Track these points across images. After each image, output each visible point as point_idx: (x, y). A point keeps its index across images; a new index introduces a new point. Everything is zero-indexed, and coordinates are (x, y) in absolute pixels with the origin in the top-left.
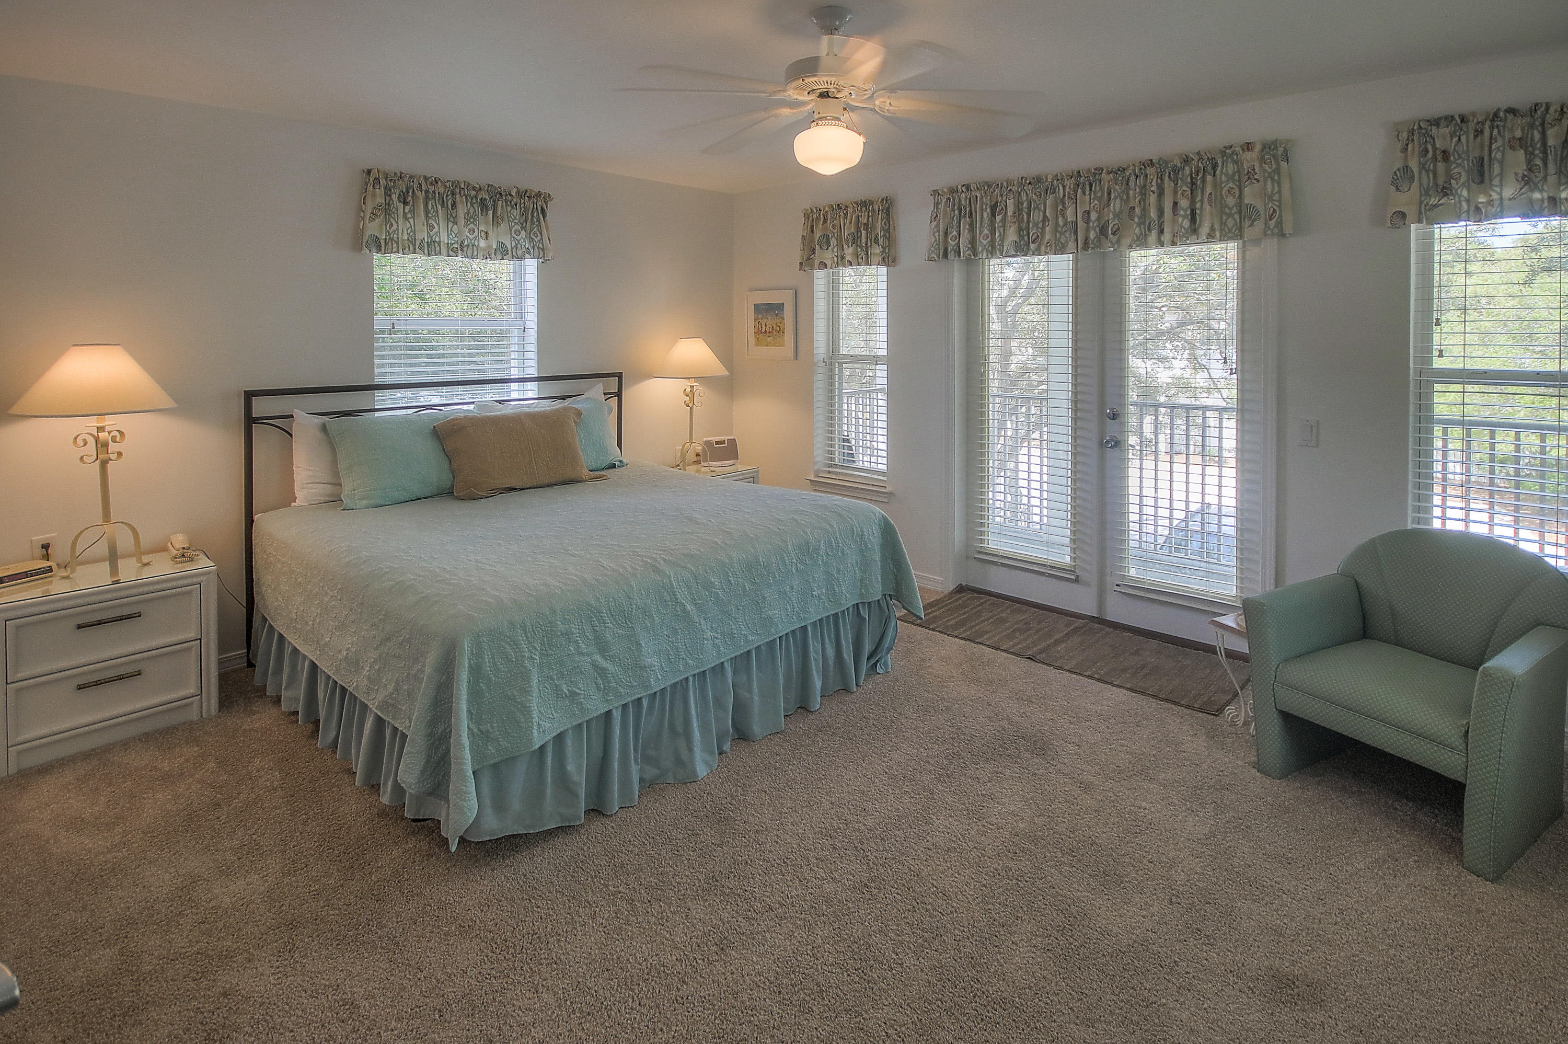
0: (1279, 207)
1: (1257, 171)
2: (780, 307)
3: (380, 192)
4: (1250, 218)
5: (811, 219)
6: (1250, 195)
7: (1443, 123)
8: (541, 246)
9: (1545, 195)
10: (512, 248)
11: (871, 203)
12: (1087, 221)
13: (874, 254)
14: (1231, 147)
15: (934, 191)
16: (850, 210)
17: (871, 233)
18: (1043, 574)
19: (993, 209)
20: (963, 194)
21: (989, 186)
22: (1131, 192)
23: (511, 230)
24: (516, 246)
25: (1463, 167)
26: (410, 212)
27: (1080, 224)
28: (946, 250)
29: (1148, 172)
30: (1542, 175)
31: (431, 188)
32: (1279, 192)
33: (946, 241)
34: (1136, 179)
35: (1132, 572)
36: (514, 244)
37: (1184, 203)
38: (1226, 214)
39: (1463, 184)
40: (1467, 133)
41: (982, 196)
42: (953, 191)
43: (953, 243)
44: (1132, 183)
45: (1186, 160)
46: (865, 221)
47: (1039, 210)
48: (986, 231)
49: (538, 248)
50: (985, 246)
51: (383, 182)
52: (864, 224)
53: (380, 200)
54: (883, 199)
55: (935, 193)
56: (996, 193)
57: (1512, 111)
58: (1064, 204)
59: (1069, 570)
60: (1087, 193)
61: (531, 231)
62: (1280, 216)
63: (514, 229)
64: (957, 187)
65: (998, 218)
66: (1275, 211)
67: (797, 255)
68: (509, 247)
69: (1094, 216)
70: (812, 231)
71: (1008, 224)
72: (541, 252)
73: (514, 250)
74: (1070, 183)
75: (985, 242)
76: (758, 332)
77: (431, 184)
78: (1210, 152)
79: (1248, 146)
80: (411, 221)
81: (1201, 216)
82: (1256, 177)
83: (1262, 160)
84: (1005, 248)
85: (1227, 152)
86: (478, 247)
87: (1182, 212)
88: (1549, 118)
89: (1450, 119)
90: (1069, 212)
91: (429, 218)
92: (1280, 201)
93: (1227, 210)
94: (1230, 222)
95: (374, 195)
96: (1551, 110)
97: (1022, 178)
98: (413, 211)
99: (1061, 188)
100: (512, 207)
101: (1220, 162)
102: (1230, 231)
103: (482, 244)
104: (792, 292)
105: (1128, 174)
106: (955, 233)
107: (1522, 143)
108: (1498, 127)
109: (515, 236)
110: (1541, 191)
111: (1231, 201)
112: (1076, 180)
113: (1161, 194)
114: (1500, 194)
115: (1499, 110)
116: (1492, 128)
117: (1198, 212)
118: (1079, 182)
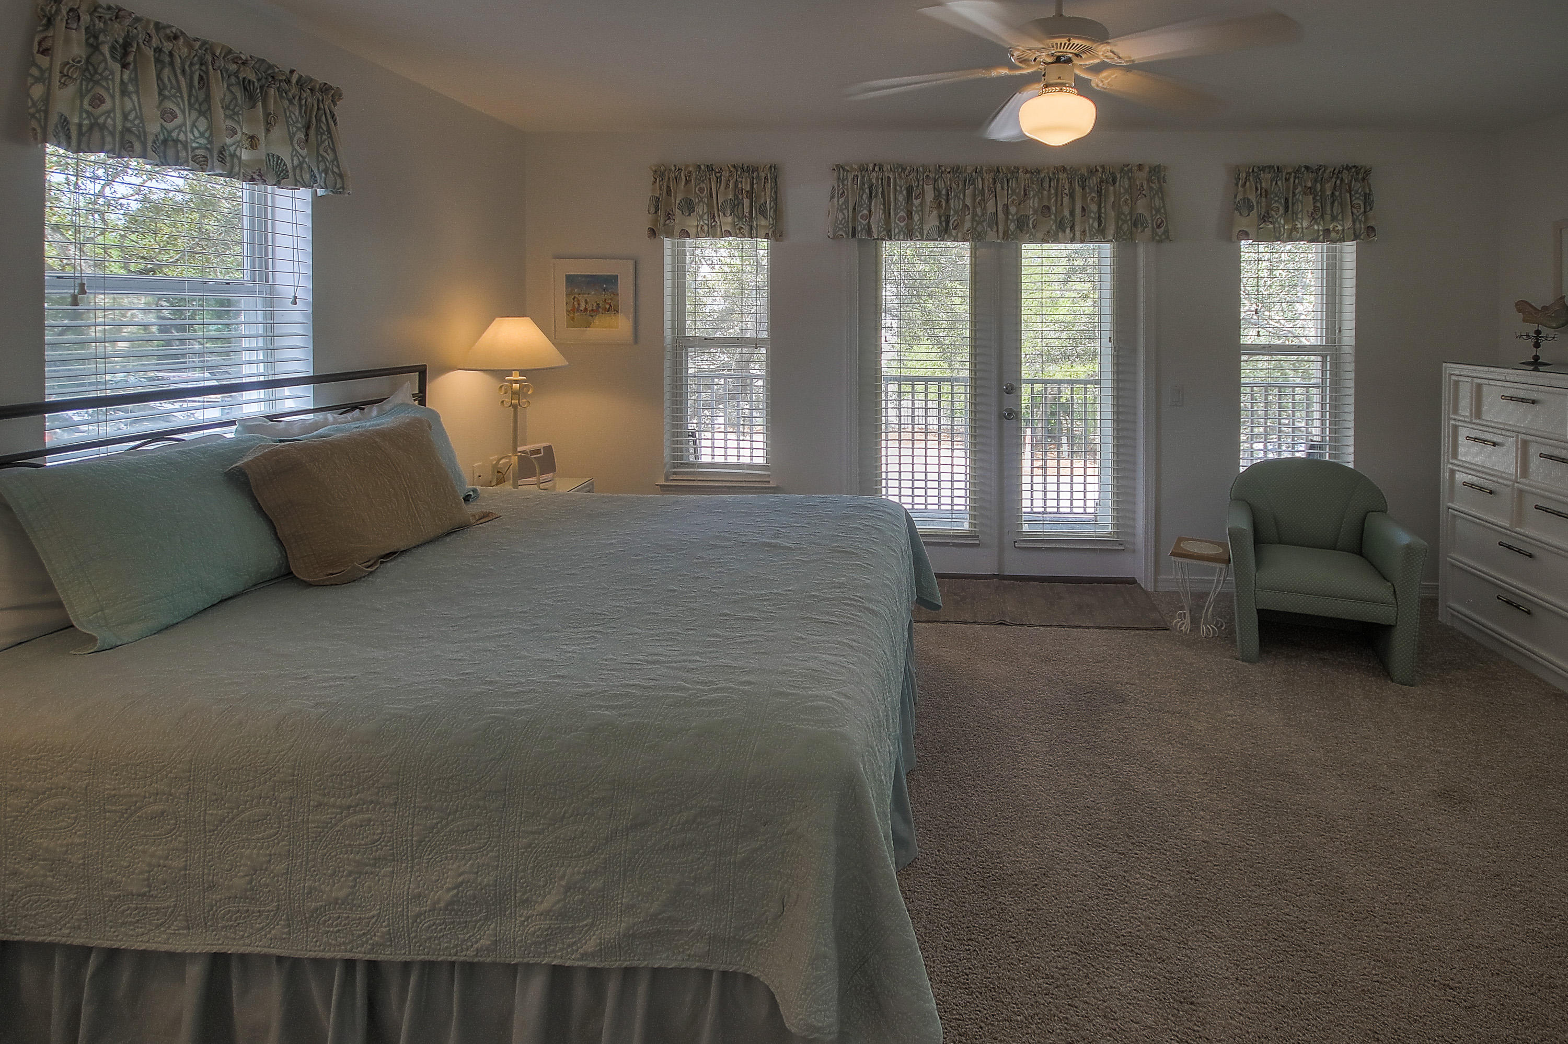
0: (1166, 218)
1: (1145, 188)
2: (612, 280)
3: (78, 37)
4: (1142, 225)
5: (667, 178)
6: (1141, 206)
7: (1267, 170)
8: (336, 169)
9: (1321, 228)
10: (294, 169)
11: (755, 169)
12: (1007, 212)
13: (761, 226)
14: (1128, 165)
15: (837, 166)
16: (725, 174)
17: (755, 202)
18: (947, 544)
19: (910, 190)
20: (874, 174)
21: (904, 169)
22: (1045, 193)
23: (291, 138)
24: (300, 165)
25: (1281, 203)
26: (131, 80)
27: (1001, 215)
28: (854, 229)
29: (1061, 177)
30: (1320, 214)
31: (168, 46)
32: (1164, 206)
33: (854, 218)
34: (1050, 182)
35: (1025, 528)
36: (296, 162)
37: (1094, 207)
38: (1122, 219)
39: (1281, 215)
40: (1281, 179)
41: (895, 179)
42: (863, 168)
43: (864, 222)
44: (1046, 185)
45: (1092, 171)
46: (748, 188)
47: (959, 198)
48: (902, 214)
49: (333, 172)
50: (902, 228)
51: (85, 18)
52: (748, 192)
53: (78, 50)
54: (771, 167)
55: (839, 168)
56: (911, 177)
57: (1307, 168)
58: (983, 195)
59: (970, 536)
60: (1006, 188)
61: (318, 146)
62: (1167, 226)
63: (296, 138)
64: (868, 166)
65: (916, 202)
66: (1162, 221)
67: (644, 220)
68: (289, 165)
69: (1013, 210)
70: (669, 192)
71: (927, 209)
72: (339, 181)
73: (298, 171)
74: (989, 177)
75: (902, 224)
76: (573, 310)
77: (169, 38)
78: (1113, 167)
79: (1140, 168)
80: (134, 98)
81: (1105, 219)
82: (1144, 192)
83: (1149, 181)
84: (925, 232)
85: (1126, 169)
86: (240, 159)
87: (1092, 215)
88: (1326, 176)
89: (1271, 167)
90: (990, 204)
91: (165, 97)
92: (1165, 213)
93: (1123, 217)
94: (1125, 227)
95: (67, 41)
96: (1328, 171)
97: (939, 166)
98: (135, 80)
99: (980, 179)
100: (291, 102)
101: (1118, 176)
102: (1125, 234)
103: (245, 155)
104: (630, 264)
105: (1042, 175)
106: (865, 212)
107: (1311, 191)
108: (1298, 177)
109: (298, 148)
110: (1318, 224)
111: (1126, 210)
112: (995, 175)
113: (1072, 196)
114: (1302, 224)
115: (1300, 167)
116: (1295, 178)
117: (1103, 215)
118: (997, 177)
